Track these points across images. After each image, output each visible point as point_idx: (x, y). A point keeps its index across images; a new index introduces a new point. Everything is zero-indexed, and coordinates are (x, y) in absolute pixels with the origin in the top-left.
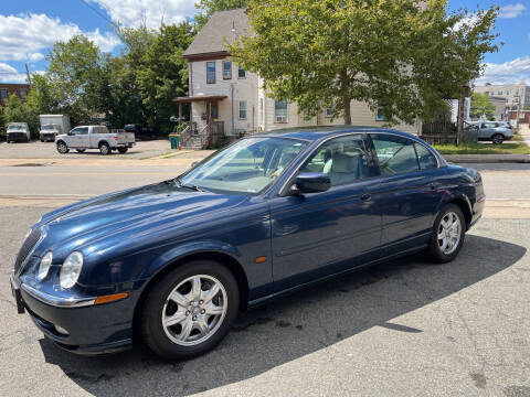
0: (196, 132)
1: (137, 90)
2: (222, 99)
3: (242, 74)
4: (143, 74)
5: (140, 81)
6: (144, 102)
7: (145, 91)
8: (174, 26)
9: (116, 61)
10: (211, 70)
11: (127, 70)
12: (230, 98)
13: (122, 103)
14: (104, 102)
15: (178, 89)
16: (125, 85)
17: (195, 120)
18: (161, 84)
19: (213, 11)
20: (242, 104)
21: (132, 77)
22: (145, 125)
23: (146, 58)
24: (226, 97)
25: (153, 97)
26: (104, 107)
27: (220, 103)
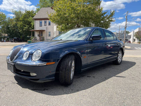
0: (36, 39)
1: (18, 28)
2: (44, 31)
3: (49, 24)
4: (20, 24)
5: (19, 26)
6: (20, 31)
7: (20, 28)
8: (29, 11)
9: (11, 19)
10: (41, 23)
11: (15, 22)
12: (46, 31)
13: (13, 31)
14: (7, 31)
15: (30, 28)
16: (14, 26)
17: (36, 36)
18: (25, 26)
19: (42, 7)
20: (50, 32)
21: (16, 24)
22: (20, 38)
23: (21, 19)
24: (45, 30)
25: (22, 30)
26: (7, 32)
27: (43, 32)
